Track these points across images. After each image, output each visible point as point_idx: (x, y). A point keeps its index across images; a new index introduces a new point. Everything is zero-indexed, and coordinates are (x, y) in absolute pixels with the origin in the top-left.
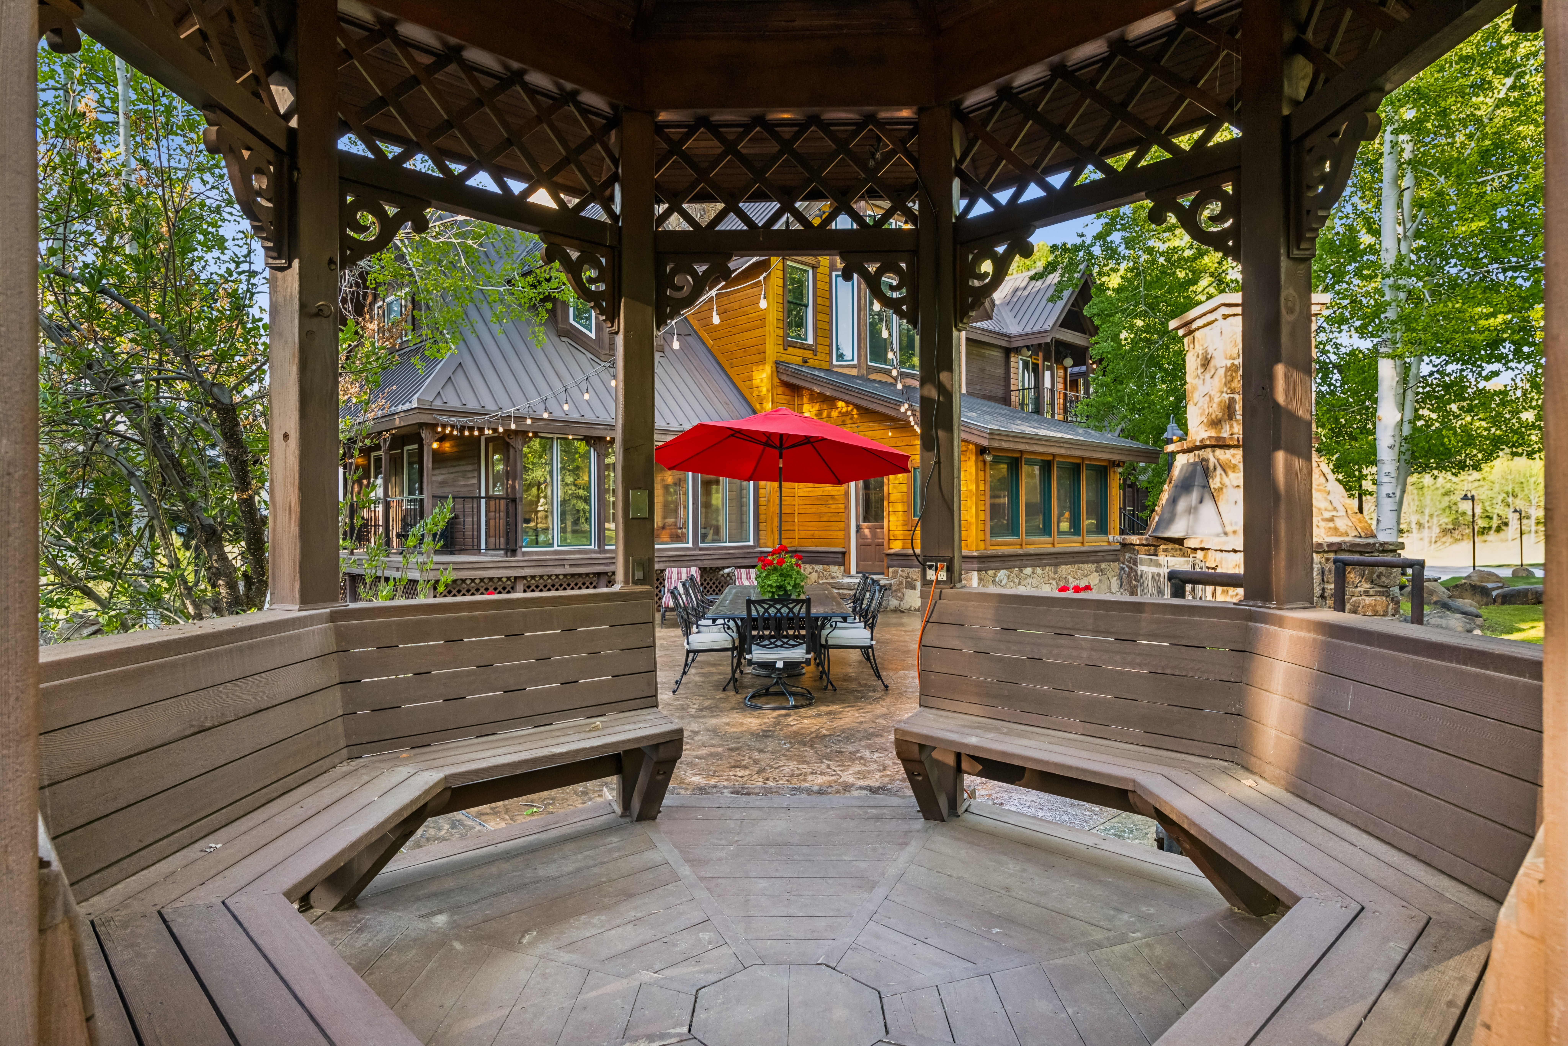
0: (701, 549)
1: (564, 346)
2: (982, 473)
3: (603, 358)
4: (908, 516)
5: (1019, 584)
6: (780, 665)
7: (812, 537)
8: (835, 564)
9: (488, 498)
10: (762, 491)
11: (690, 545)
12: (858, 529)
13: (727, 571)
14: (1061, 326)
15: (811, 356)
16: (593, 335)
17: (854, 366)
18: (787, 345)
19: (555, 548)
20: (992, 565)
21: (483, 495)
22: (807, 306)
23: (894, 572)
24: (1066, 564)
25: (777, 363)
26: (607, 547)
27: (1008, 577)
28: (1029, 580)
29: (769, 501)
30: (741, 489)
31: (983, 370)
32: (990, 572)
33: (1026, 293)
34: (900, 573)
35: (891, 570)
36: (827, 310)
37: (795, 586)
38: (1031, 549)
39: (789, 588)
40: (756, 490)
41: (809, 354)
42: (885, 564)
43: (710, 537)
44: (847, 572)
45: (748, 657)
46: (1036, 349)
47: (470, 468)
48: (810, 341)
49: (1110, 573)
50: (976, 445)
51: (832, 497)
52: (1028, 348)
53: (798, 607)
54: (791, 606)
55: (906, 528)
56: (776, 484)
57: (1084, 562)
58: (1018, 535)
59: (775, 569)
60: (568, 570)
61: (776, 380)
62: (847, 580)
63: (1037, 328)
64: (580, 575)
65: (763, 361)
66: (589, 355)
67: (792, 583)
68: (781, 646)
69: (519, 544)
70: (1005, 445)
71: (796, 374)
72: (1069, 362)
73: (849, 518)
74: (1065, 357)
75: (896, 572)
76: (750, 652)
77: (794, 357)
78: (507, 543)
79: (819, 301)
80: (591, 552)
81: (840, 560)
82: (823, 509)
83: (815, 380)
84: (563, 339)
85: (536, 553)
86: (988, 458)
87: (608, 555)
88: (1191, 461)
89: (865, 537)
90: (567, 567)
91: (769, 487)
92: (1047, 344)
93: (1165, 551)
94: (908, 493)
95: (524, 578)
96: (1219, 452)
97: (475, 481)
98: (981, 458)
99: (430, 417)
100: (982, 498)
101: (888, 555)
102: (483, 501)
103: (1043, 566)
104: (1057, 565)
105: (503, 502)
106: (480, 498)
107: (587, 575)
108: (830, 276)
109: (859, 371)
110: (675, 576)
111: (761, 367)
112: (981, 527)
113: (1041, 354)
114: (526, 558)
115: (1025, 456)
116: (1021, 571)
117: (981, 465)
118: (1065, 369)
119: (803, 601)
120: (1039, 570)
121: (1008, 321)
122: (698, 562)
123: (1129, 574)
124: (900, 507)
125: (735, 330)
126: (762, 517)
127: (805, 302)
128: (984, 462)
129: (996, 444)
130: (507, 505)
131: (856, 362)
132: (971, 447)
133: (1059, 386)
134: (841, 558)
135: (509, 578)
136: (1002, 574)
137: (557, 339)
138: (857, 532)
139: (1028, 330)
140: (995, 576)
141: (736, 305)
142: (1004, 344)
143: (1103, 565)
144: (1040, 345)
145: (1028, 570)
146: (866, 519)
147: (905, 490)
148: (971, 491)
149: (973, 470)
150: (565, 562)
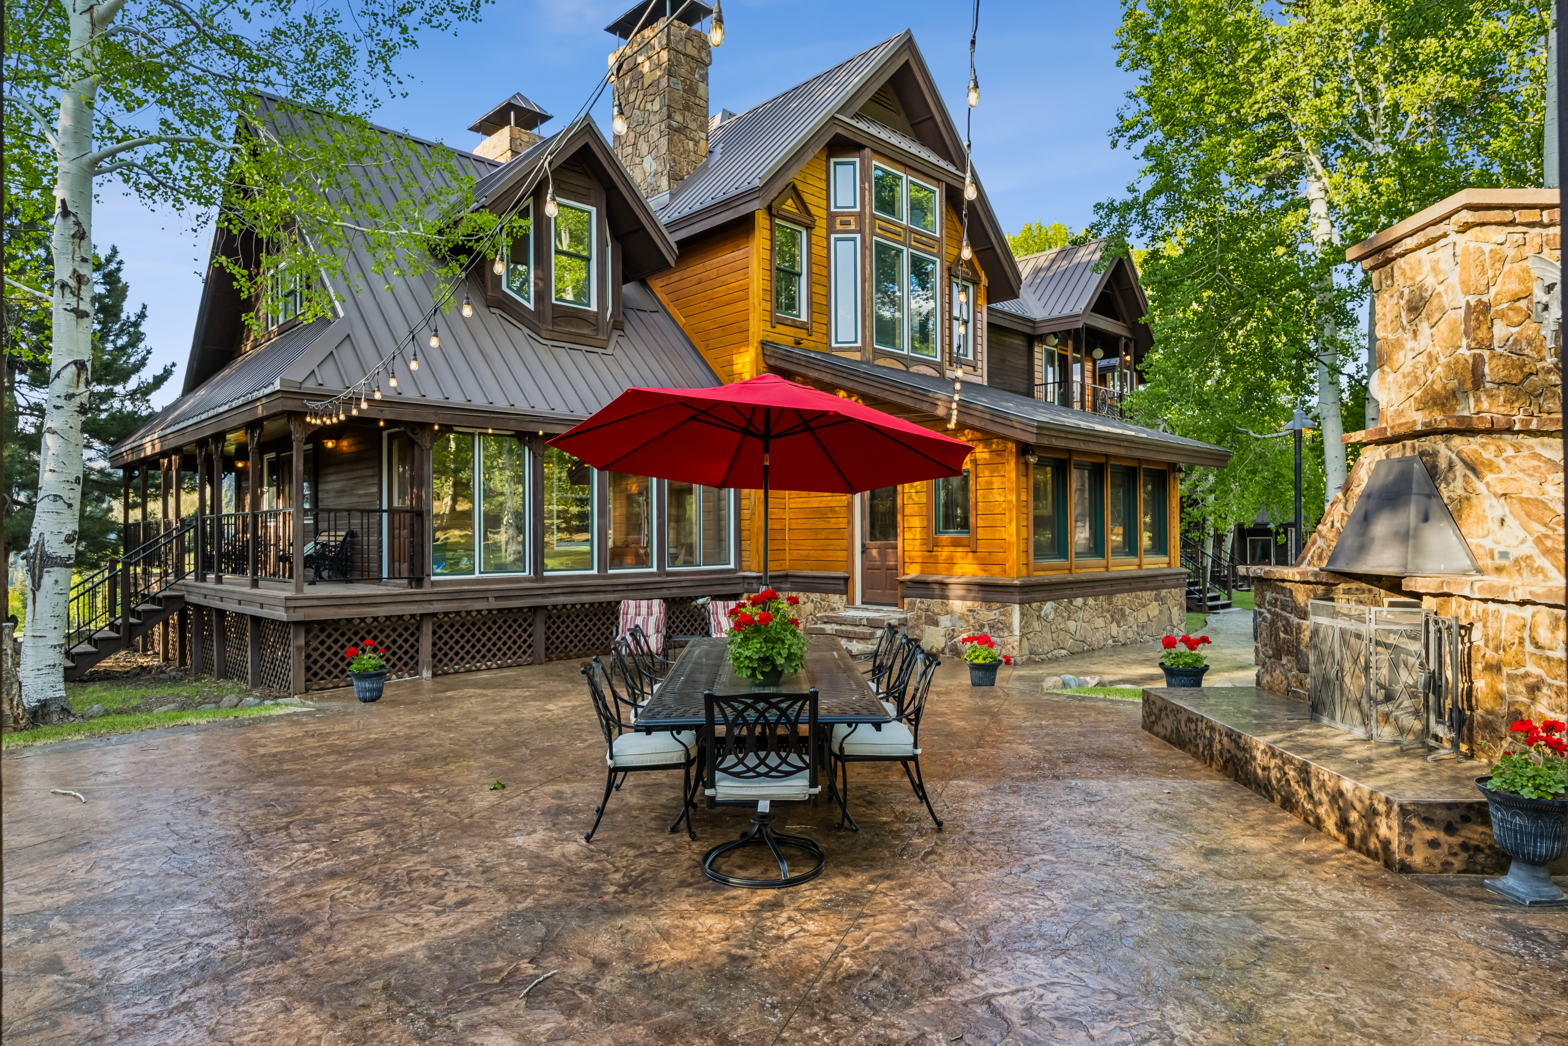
0: (669, 574)
1: (494, 319)
2: (1023, 479)
3: (544, 334)
4: (928, 534)
5: (1069, 618)
6: (764, 807)
7: (807, 559)
8: (835, 592)
9: (391, 511)
10: (744, 502)
11: (654, 569)
12: (864, 549)
13: (701, 601)
14: (1093, 310)
15: (805, 336)
16: (531, 306)
17: (858, 350)
18: (775, 322)
19: (477, 575)
20: (1038, 596)
21: (385, 506)
22: (799, 275)
23: (910, 604)
24: (1121, 591)
25: (763, 343)
26: (546, 574)
27: (1056, 610)
28: (1080, 614)
29: (753, 514)
30: (720, 499)
31: (1003, 361)
32: (1034, 605)
33: (1051, 274)
34: (918, 605)
35: (906, 600)
36: (824, 281)
37: (790, 657)
38: (1082, 574)
39: (780, 661)
40: (738, 500)
41: (802, 334)
42: (899, 593)
43: (682, 558)
44: (851, 603)
45: (708, 792)
46: (1064, 336)
47: (370, 472)
48: (804, 318)
49: (1171, 602)
50: (1018, 442)
51: (832, 509)
52: (1055, 334)
53: (797, 707)
54: (784, 705)
55: (925, 548)
56: (761, 492)
57: (1141, 589)
58: (1066, 557)
59: (757, 630)
60: (493, 604)
61: (762, 365)
62: (851, 613)
63: (1066, 312)
64: (510, 610)
65: (745, 342)
66: (526, 331)
67: (785, 653)
68: (766, 775)
69: (426, 572)
70: (1055, 442)
71: (788, 356)
72: (1098, 353)
73: (852, 536)
74: (1095, 347)
75: (913, 604)
76: (713, 785)
77: (784, 337)
78: (411, 570)
79: (815, 269)
80: (525, 580)
81: (842, 587)
82: (821, 524)
83: (810, 363)
84: (493, 310)
85: (450, 583)
86: (1032, 460)
87: (547, 584)
88: (1397, 455)
89: (873, 560)
90: (491, 600)
91: (753, 496)
92: (1077, 330)
93: (1347, 592)
94: (927, 504)
95: (434, 615)
96: (1457, 441)
97: (375, 489)
98: (1022, 460)
99: (298, 403)
100: (1024, 510)
101: (902, 582)
102: (385, 516)
103: (1096, 596)
104: (1112, 594)
105: (408, 516)
106: (381, 511)
107: (520, 609)
108: (828, 239)
109: (863, 355)
110: (632, 611)
111: (743, 349)
112: (1022, 547)
113: (1070, 343)
114: (436, 589)
115: (1075, 458)
116: (1071, 602)
117: (1022, 468)
118: (1094, 361)
119: (803, 697)
120: (1091, 601)
121: (1031, 304)
122: (665, 592)
123: (1273, 623)
124: (916, 522)
125: (712, 304)
126: (745, 534)
127: (797, 269)
128: (1027, 464)
129: (1045, 441)
130: (412, 519)
131: (859, 344)
132: (1011, 446)
133: (1089, 381)
134: (843, 585)
135: (413, 616)
136: (1049, 606)
137: (486, 310)
138: (863, 552)
139: (1055, 314)
140: (1040, 609)
141: (713, 274)
142: (1027, 330)
143: (1164, 592)
144: (1068, 332)
145: (1079, 601)
146: (873, 537)
147: (924, 500)
148: (1010, 502)
149: (1013, 475)
150: (488, 594)
